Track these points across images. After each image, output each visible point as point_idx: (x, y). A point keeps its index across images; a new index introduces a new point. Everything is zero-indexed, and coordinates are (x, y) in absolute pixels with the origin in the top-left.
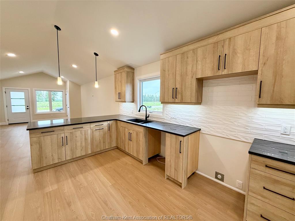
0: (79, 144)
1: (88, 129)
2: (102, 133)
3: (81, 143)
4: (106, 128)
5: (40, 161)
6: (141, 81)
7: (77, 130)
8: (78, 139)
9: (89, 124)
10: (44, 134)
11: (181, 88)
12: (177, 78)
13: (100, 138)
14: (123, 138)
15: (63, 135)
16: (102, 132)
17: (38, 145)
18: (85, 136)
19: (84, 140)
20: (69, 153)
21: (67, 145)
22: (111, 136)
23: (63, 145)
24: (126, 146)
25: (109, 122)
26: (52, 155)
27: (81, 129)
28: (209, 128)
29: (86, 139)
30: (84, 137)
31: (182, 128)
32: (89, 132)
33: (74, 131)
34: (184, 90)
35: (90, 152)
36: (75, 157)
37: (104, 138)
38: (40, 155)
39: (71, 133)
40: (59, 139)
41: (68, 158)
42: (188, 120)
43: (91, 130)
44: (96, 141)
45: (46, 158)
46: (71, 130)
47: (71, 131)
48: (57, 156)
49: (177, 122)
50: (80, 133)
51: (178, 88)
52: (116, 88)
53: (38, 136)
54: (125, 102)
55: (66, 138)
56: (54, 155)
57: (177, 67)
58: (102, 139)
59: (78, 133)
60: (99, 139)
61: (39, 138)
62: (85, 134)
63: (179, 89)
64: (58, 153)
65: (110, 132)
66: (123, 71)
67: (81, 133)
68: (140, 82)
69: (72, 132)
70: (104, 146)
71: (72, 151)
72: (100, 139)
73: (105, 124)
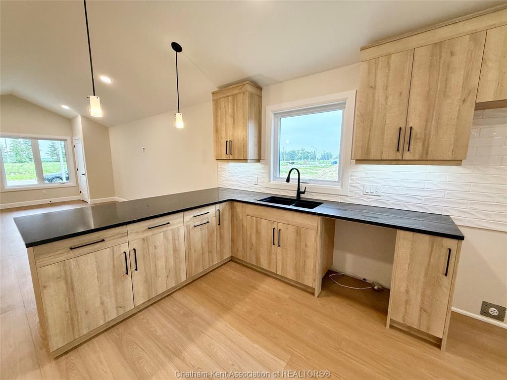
0: (161, 263)
1: (180, 225)
2: (205, 231)
3: (167, 261)
4: (214, 221)
5: (70, 326)
6: (279, 115)
7: (156, 231)
8: (160, 251)
9: (181, 214)
10: (77, 252)
11: (426, 126)
12: (412, 103)
13: (204, 244)
14: (254, 241)
15: (125, 248)
16: (207, 230)
17: (63, 284)
18: (174, 244)
19: (172, 252)
20: (140, 288)
21: (136, 270)
22: (221, 237)
23: (127, 273)
24: (261, 256)
25: (218, 206)
26: (102, 303)
27: (164, 229)
28: (473, 214)
29: (175, 250)
30: (171, 245)
31: (396, 214)
32: (182, 232)
33: (150, 233)
34: (433, 132)
35: (184, 278)
36: (154, 296)
37: (210, 242)
38: (70, 309)
39: (143, 239)
40: (117, 258)
41: (140, 301)
42: (414, 197)
43: (185, 228)
44: (195, 251)
45: (87, 312)
46: (144, 231)
47: (144, 235)
48: (113, 301)
49: (383, 202)
50: (164, 238)
51: (415, 129)
52: (217, 130)
53: (62, 258)
54: (245, 160)
55: (132, 253)
56: (106, 300)
57: (414, 79)
58: (207, 246)
59: (159, 238)
60: (200, 247)
61: (64, 265)
62: (174, 239)
63: (417, 130)
64: (116, 293)
65: (220, 228)
66: (240, 93)
67: (166, 237)
68: (275, 118)
69: (147, 237)
70: (211, 259)
71: (149, 282)
72: (202, 247)
73: (212, 210)
